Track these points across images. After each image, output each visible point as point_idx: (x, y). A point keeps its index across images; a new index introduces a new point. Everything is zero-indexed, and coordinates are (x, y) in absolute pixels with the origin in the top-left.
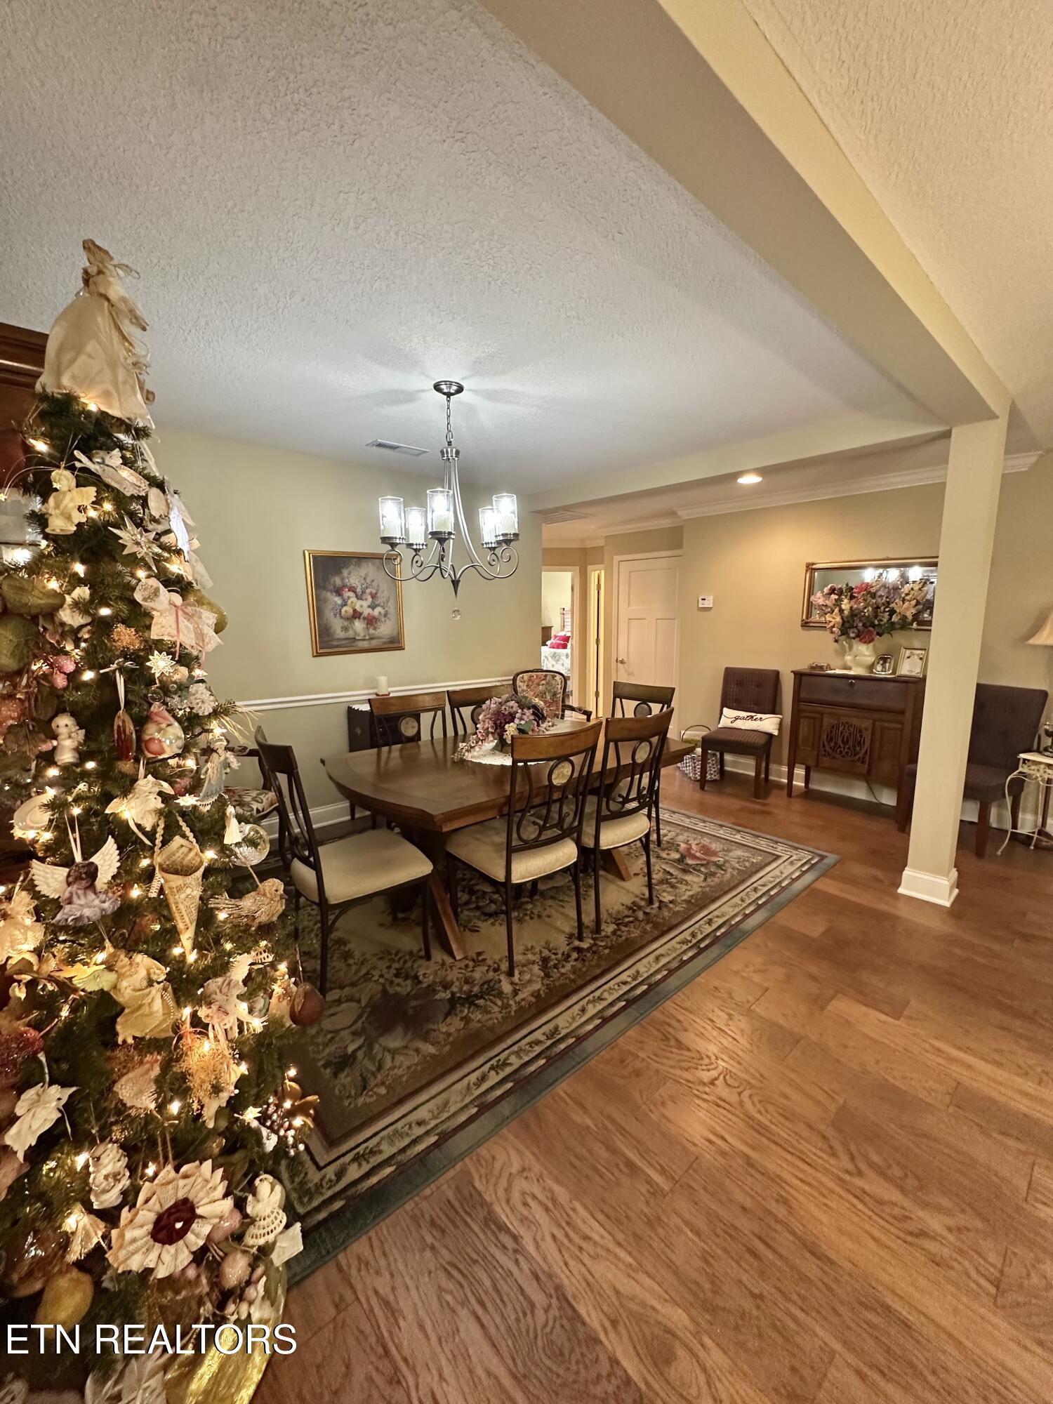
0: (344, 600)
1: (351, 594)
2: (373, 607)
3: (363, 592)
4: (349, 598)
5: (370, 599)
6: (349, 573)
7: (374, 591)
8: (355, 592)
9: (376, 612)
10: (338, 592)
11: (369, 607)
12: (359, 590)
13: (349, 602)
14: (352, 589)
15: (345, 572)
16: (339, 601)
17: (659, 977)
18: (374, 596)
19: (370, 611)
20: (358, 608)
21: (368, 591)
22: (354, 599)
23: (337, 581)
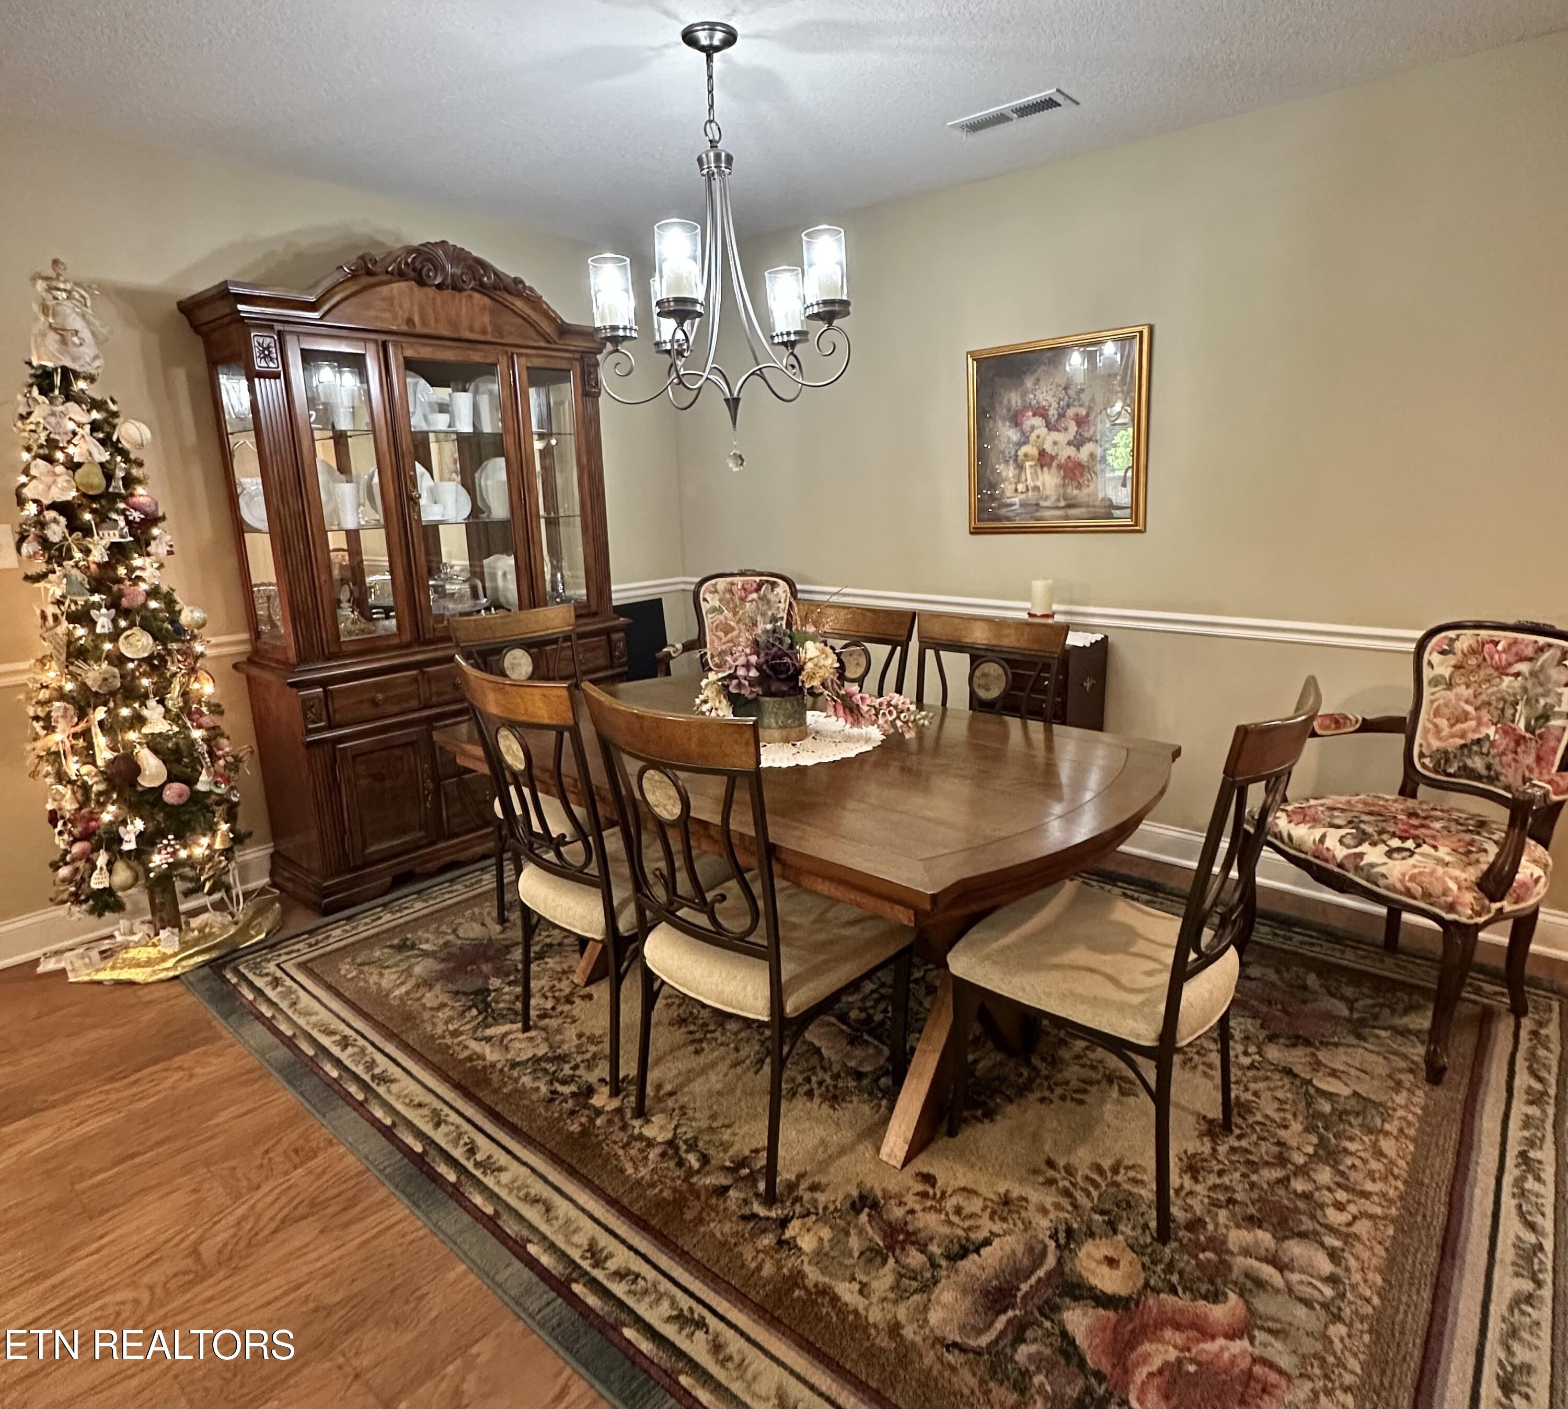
0: (1023, 433)
1: (1038, 421)
2: (1077, 443)
3: (1062, 416)
4: (1033, 428)
5: (1073, 428)
6: (1037, 381)
7: (1083, 412)
8: (1044, 416)
9: (1084, 454)
10: (1016, 420)
11: (1070, 443)
12: (1053, 413)
13: (1033, 436)
14: (1041, 412)
15: (1029, 383)
16: (1013, 435)
17: (478, 1200)
18: (1081, 422)
19: (1071, 451)
20: (1048, 447)
21: (1071, 412)
22: (1043, 431)
23: (1014, 399)
